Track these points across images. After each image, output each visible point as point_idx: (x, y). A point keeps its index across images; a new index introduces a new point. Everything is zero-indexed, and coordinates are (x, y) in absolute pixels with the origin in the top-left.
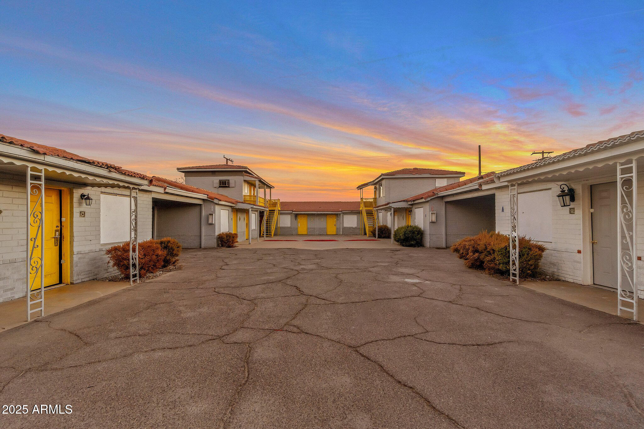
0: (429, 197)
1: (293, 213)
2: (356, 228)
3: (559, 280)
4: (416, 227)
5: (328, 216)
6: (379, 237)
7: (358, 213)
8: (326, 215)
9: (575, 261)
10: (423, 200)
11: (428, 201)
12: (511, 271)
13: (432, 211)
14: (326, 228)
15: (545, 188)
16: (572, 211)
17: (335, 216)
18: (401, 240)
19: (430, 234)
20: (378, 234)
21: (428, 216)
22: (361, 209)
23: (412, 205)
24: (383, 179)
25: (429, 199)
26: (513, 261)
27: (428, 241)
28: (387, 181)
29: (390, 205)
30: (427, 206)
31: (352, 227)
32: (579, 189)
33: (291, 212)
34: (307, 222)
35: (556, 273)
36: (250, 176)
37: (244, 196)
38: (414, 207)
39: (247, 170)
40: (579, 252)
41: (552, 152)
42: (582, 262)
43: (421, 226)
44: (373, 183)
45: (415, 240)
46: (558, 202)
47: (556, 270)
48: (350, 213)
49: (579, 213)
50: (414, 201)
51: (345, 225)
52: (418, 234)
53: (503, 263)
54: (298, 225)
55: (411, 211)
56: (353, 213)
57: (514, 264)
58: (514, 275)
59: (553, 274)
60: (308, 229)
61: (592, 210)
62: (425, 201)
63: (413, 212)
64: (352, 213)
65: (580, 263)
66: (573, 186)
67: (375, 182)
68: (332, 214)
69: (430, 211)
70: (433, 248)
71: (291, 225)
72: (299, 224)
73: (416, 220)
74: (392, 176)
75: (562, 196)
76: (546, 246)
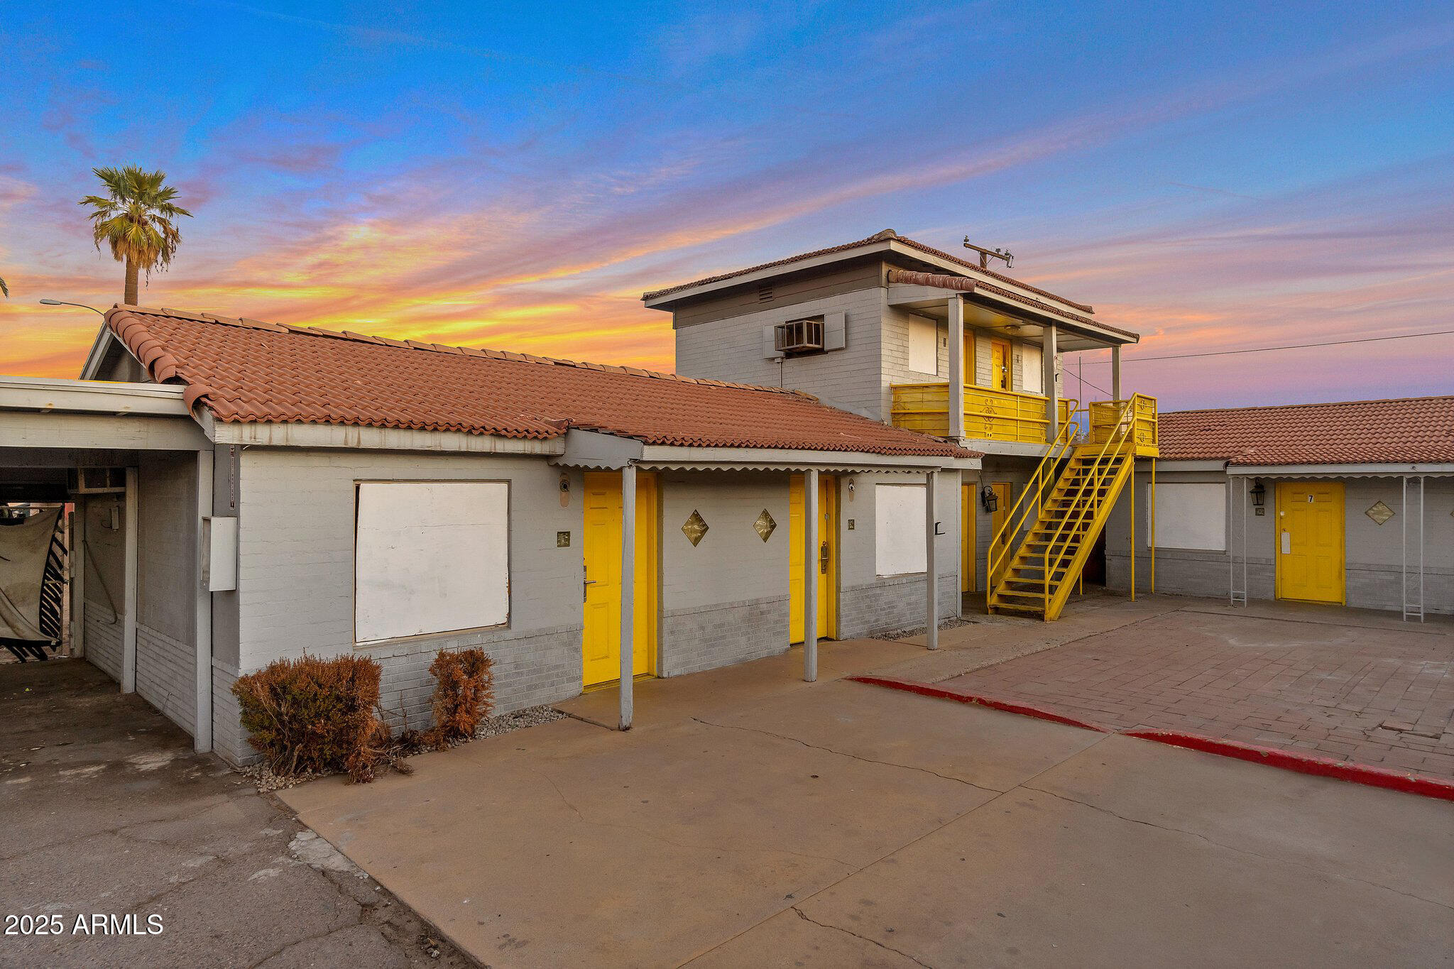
1: (1231, 471)
33: (1218, 466)
34: (1343, 529)
36: (916, 282)
37: (894, 389)
39: (894, 246)
54: (1277, 545)
71: (1227, 543)
72: (1286, 538)
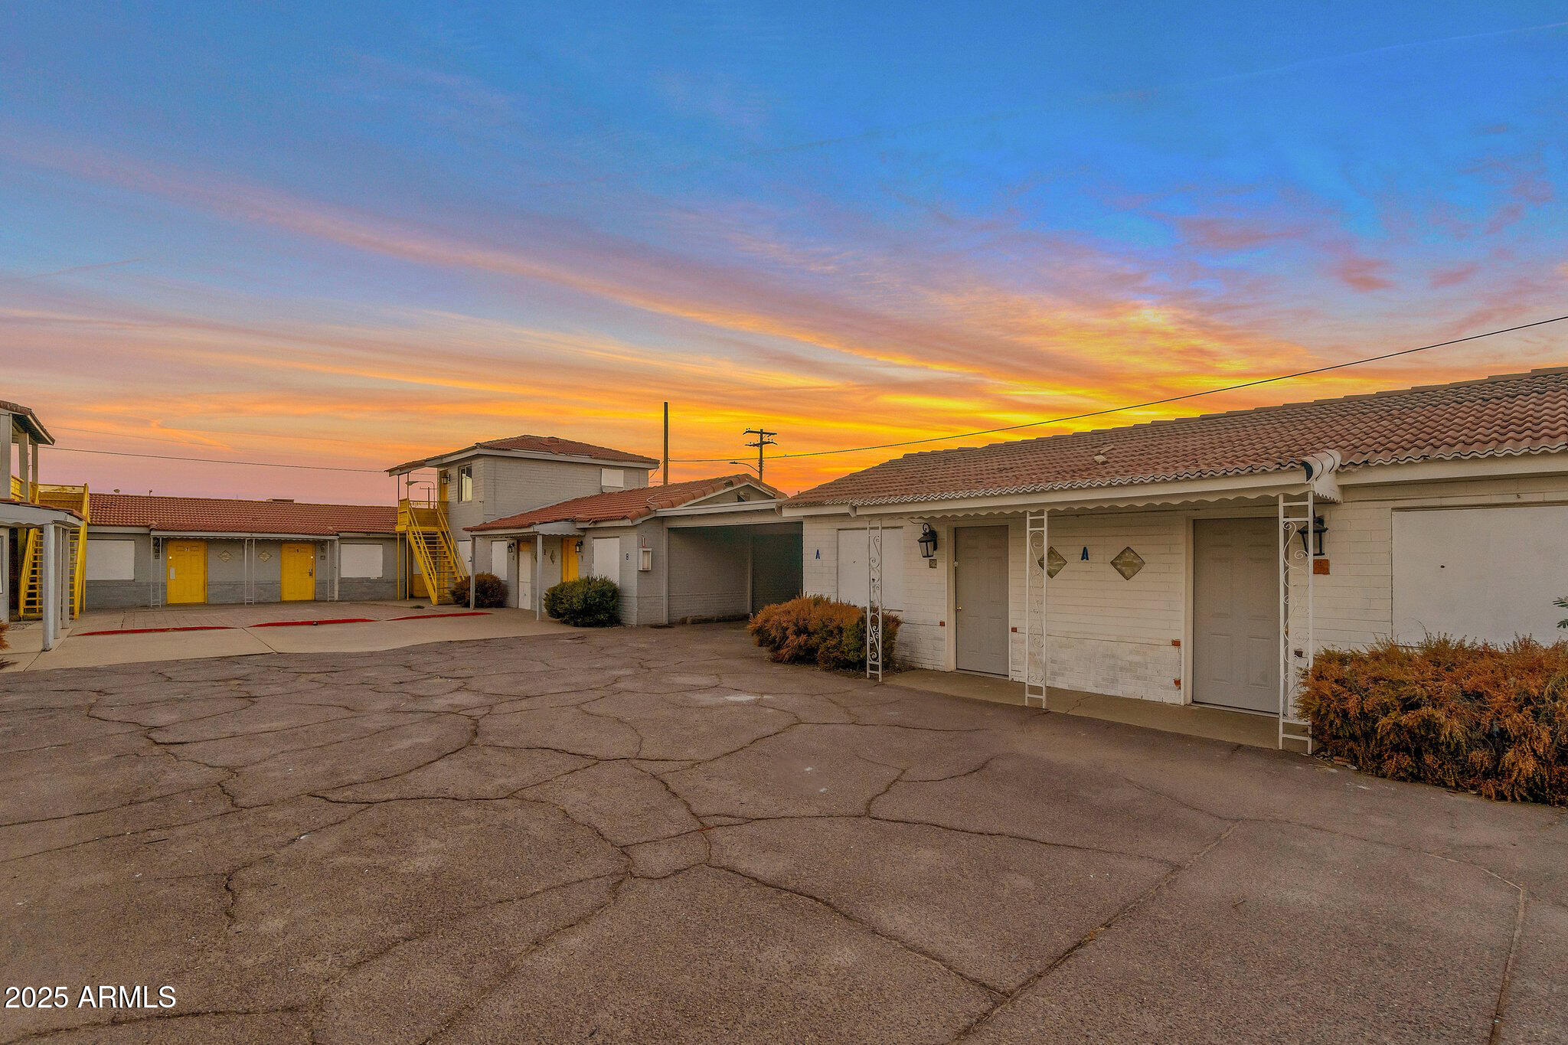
0: (640, 516)
1: (153, 533)
2: (379, 581)
3: (914, 669)
4: (604, 582)
5: (286, 546)
6: (477, 606)
7: (389, 538)
8: (279, 543)
9: (935, 639)
10: (627, 523)
11: (635, 526)
12: (868, 662)
13: (643, 547)
14: (279, 582)
15: (893, 525)
16: (933, 564)
17: (310, 548)
18: (574, 611)
19: (638, 598)
20: (476, 597)
21: (633, 559)
22: (399, 528)
23: (585, 530)
24: (478, 456)
25: (639, 521)
26: (873, 645)
27: (632, 612)
28: (491, 461)
29: (536, 528)
30: (633, 538)
31: (368, 580)
32: (944, 534)
33: (138, 530)
34: (207, 565)
35: (908, 659)
38: (589, 535)
40: (942, 624)
41: (774, 434)
42: (946, 639)
43: (615, 578)
44: (439, 462)
45: (606, 610)
46: (918, 550)
47: (908, 654)
48: (364, 538)
49: (943, 569)
50: (596, 522)
51: (345, 574)
52: (613, 597)
53: (854, 650)
54: (167, 574)
55: (582, 543)
56: (371, 538)
57: (873, 647)
58: (874, 667)
59: (903, 660)
60: (207, 585)
61: (956, 563)
62: (631, 524)
63: (586, 546)
64: (368, 537)
65: (941, 640)
66: (936, 528)
67: (445, 461)
68: (303, 541)
69: (639, 547)
70: (645, 625)
71: (137, 575)
72: (172, 569)
73: (595, 566)
74: (501, 451)
75: (926, 542)
76: (901, 617)
